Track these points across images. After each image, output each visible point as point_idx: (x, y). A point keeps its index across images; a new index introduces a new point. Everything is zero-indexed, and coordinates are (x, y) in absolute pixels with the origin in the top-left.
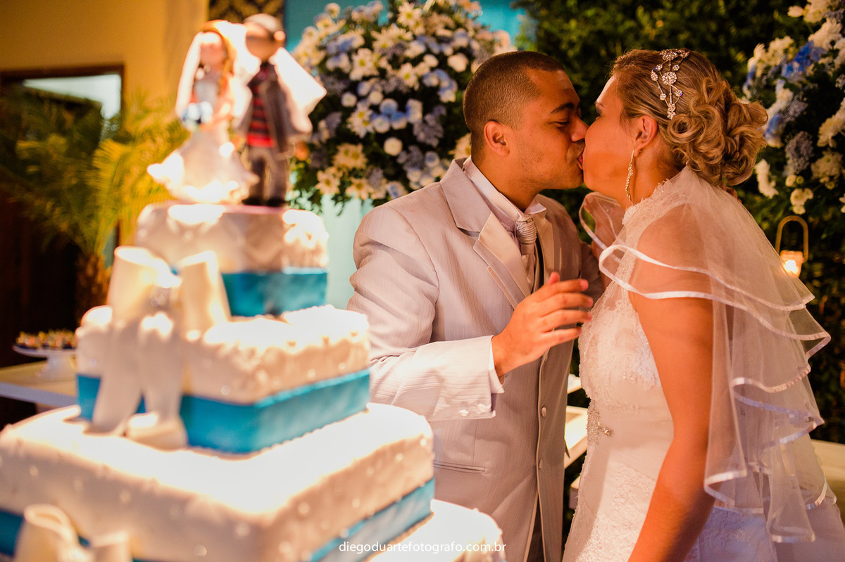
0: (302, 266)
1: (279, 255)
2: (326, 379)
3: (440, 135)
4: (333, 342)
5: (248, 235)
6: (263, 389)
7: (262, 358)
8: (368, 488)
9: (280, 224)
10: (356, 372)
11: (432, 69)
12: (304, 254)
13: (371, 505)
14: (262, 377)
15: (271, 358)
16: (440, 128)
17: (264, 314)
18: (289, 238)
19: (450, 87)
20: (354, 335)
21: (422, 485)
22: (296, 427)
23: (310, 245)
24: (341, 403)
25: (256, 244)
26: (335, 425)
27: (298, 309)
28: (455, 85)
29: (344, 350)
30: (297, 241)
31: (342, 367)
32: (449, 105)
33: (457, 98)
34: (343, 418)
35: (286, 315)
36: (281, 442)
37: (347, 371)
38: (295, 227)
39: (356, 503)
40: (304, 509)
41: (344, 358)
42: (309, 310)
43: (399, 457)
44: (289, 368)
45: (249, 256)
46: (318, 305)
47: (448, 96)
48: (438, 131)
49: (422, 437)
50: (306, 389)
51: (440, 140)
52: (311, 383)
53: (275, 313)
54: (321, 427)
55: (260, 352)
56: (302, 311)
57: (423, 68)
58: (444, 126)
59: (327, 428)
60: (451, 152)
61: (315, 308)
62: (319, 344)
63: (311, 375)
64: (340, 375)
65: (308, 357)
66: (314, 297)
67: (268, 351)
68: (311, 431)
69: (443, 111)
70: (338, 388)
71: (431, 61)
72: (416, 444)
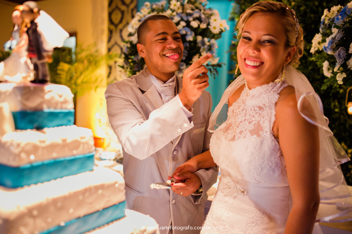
0: (55, 108)
1: (42, 103)
2: (65, 157)
3: (186, 55)
4: (69, 141)
5: (23, 95)
6: (24, 161)
7: (23, 148)
8: (80, 204)
9: (43, 90)
10: (84, 154)
11: (184, 27)
12: (57, 103)
13: (82, 212)
14: (23, 155)
15: (28, 148)
16: (186, 52)
17: (32, 129)
18: (47, 97)
19: (191, 34)
20: (82, 138)
21: (117, 204)
22: (45, 177)
23: (61, 100)
24: (74, 168)
25: (27, 99)
26: (70, 177)
27: (53, 127)
28: (193, 34)
29: (76, 144)
30: (53, 98)
31: (75, 152)
32: (190, 42)
33: (193, 39)
34: (76, 174)
35: (46, 130)
36: (36, 183)
37: (77, 153)
38: (52, 92)
39: (71, 211)
40: (35, 213)
41: (77, 148)
42: (60, 127)
43: (100, 191)
44: (40, 152)
45: (23, 104)
46: (66, 125)
47: (190, 38)
48: (185, 53)
49: (116, 183)
50: (52, 161)
51: (186, 57)
52: (55, 159)
53: (39, 128)
54: (61, 177)
55: (22, 145)
56: (56, 128)
57: (180, 27)
58: (188, 51)
59: (65, 178)
60: (191, 62)
61: (64, 127)
62: (60, 142)
63: (55, 155)
64: (74, 155)
65: (53, 147)
66: (64, 122)
67: (27, 144)
68: (55, 179)
69: (188, 45)
70: (72, 161)
71: (183, 24)
72: (113, 185)
